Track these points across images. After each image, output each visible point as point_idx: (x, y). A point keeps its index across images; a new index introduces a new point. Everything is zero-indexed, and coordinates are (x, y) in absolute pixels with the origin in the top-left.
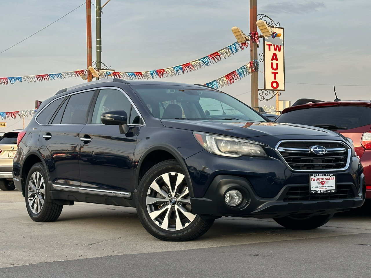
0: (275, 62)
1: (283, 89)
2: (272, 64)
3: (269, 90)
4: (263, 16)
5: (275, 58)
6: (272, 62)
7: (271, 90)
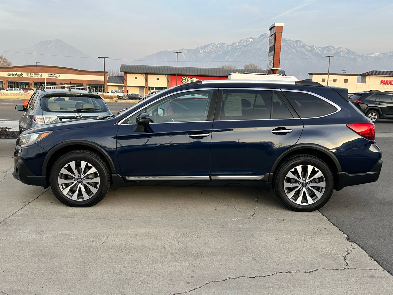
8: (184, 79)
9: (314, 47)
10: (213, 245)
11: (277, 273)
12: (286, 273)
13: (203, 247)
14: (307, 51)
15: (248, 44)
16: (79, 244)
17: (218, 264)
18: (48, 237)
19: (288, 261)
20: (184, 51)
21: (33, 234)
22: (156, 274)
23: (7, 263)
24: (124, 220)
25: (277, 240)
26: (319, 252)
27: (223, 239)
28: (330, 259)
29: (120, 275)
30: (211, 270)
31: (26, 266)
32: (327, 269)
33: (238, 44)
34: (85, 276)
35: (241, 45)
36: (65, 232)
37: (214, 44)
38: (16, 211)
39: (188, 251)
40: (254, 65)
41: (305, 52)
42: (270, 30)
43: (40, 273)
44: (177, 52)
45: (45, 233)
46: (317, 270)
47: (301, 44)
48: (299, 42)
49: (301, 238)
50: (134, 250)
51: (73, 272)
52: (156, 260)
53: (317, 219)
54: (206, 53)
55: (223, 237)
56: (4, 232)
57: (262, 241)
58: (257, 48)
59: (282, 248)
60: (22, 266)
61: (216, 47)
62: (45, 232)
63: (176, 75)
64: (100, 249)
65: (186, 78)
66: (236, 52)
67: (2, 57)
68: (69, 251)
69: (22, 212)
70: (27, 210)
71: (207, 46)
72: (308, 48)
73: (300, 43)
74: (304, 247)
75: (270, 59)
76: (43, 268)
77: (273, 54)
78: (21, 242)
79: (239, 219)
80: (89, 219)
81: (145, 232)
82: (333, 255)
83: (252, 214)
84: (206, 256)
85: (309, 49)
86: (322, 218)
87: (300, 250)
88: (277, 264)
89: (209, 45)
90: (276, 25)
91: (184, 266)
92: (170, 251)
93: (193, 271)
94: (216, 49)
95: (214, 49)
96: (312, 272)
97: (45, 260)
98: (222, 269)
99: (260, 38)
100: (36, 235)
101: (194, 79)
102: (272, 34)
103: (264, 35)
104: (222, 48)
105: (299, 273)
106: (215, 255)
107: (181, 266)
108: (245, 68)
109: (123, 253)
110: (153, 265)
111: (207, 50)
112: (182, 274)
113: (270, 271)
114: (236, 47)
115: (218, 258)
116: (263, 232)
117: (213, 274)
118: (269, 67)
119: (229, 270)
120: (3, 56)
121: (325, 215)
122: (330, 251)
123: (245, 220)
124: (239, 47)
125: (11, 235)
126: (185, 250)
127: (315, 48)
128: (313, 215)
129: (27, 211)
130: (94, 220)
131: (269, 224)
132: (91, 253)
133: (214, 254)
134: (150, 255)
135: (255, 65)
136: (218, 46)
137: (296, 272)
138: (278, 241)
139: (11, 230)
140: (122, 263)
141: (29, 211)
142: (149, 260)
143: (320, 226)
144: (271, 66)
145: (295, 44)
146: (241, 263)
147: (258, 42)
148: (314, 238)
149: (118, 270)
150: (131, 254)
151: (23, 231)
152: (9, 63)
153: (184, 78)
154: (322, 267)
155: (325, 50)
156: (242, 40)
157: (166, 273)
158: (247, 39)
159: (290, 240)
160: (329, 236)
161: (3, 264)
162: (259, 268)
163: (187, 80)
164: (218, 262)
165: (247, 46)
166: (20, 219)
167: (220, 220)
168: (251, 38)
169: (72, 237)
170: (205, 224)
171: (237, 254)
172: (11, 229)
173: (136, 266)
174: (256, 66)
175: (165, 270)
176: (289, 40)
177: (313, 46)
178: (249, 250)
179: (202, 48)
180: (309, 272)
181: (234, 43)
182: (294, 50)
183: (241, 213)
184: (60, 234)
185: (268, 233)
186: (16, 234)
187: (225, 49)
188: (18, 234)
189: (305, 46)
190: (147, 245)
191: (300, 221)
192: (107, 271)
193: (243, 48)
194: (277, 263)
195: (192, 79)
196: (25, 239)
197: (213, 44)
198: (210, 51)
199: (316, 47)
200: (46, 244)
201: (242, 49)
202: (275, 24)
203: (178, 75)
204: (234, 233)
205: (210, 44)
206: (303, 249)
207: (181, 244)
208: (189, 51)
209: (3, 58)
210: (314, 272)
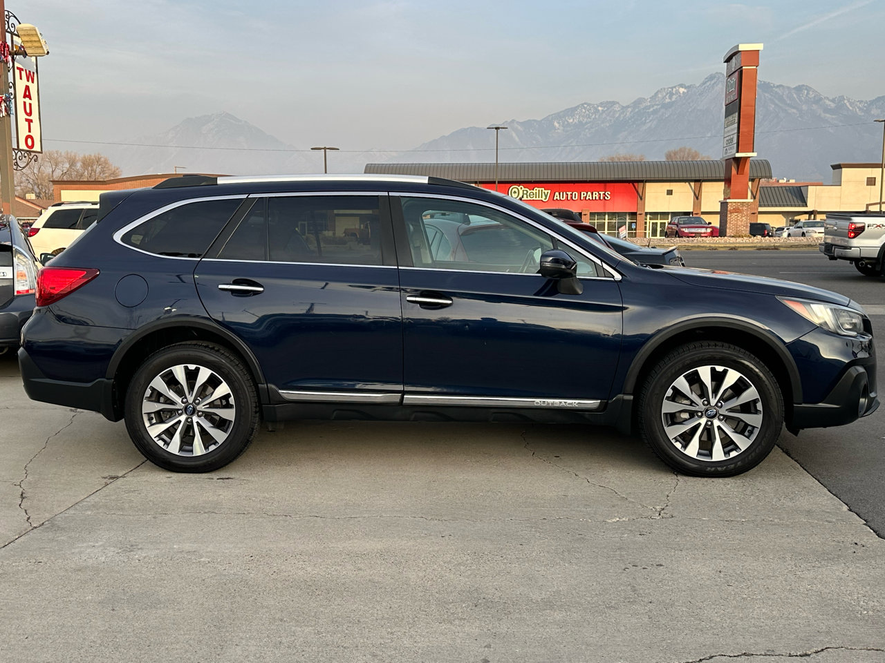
0: (27, 100)
1: (40, 150)
2: (25, 103)
3: (23, 150)
4: (11, 14)
5: (27, 94)
6: (25, 100)
7: (26, 151)
8: (515, 192)
9: (846, 101)
10: (549, 584)
11: (711, 657)
12: (738, 656)
13: (522, 588)
14: (827, 110)
15: (673, 99)
16: (215, 576)
17: (557, 631)
18: (145, 558)
19: (745, 627)
20: (516, 125)
21: (111, 551)
22: (394, 652)
23: (38, 617)
24: (334, 518)
25: (720, 572)
26: (831, 605)
27: (576, 568)
28: (862, 623)
29: (303, 653)
30: (537, 644)
31: (82, 627)
32: (851, 649)
33: (650, 102)
34: (218, 653)
35: (657, 103)
36: (187, 546)
37: (589, 105)
38: (82, 497)
39: (482, 596)
40: (690, 150)
41: (823, 115)
42: (728, 60)
43: (111, 644)
44: (497, 128)
45: (141, 549)
46: (822, 650)
47: (812, 95)
48: (806, 89)
49: (788, 569)
50: (348, 591)
51: (191, 642)
52: (398, 617)
53: (834, 520)
54: (568, 129)
55: (576, 564)
56: (46, 546)
57: (680, 576)
58: (699, 108)
59: (733, 593)
60: (72, 626)
61: (594, 113)
62: (139, 547)
63: (494, 182)
64: (265, 587)
65: (519, 188)
66: (645, 120)
67: (99, 159)
68: (189, 592)
69: (97, 500)
70: (107, 496)
71: (572, 111)
72: (830, 103)
73: (808, 93)
74: (791, 590)
75: (728, 131)
76: (121, 632)
77: (736, 119)
78: (80, 570)
79: (624, 519)
80: (250, 515)
81: (379, 548)
82: (871, 613)
83: (658, 508)
84: (527, 609)
85: (833, 105)
86: (849, 519)
87: (780, 598)
88: (714, 635)
89: (575, 108)
90: (742, 47)
91: (468, 634)
92: (437, 595)
93: (489, 646)
94: (593, 117)
95: (589, 117)
96: (809, 655)
97: (127, 612)
98: (564, 644)
99: (704, 83)
100: (118, 553)
101: (540, 189)
102: (733, 70)
103: (715, 77)
104: (610, 112)
105: (773, 658)
106: (552, 608)
107: (461, 635)
108: (667, 159)
109: (318, 599)
110: (389, 630)
111: (571, 120)
112: (460, 654)
113: (693, 651)
114: (643, 109)
115: (558, 616)
116: (684, 553)
117: (539, 655)
118: (726, 153)
119: (583, 647)
120: (102, 156)
121: (857, 510)
122: (862, 603)
123: (638, 522)
124: (651, 109)
125: (61, 552)
126: (476, 595)
127: (848, 104)
128: (823, 511)
129: (107, 498)
130: (261, 520)
131: (702, 532)
132: (241, 597)
133: (549, 604)
134: (384, 604)
135: (693, 151)
136: (600, 108)
137: (765, 655)
138: (722, 575)
139: (63, 540)
140: (314, 623)
141: (113, 498)
142: (380, 617)
143: (840, 538)
144: (731, 148)
145: (795, 96)
146: (619, 631)
147: (700, 94)
148: (820, 570)
149: (301, 639)
150: (338, 600)
151: (90, 544)
152: (114, 171)
153: (514, 188)
154: (839, 643)
155: (875, 106)
156: (658, 91)
157: (420, 651)
158: (672, 88)
159: (756, 573)
160: (863, 564)
161: (29, 620)
162: (664, 644)
163: (523, 194)
164: (556, 626)
165: (671, 105)
166: (88, 515)
167: (572, 521)
168: (681, 86)
169: (202, 560)
170: (533, 530)
171: (609, 608)
172: (62, 538)
173: (347, 631)
174: (696, 152)
175: (419, 642)
176: (781, 86)
177: (842, 98)
178: (642, 597)
179: (560, 116)
180: (801, 656)
181: (640, 101)
182: (795, 111)
183: (630, 505)
184: (175, 550)
185: (697, 556)
186: (73, 551)
187: (617, 115)
188: (77, 550)
189: (821, 99)
190: (380, 579)
191: (788, 526)
192: (274, 641)
193: (663, 110)
194: (715, 631)
195: (534, 191)
196: (90, 562)
197: (585, 106)
198: (580, 122)
199: (849, 101)
200: (138, 575)
201: (660, 113)
202: (738, 45)
203: (499, 182)
204: (605, 555)
205: (578, 106)
206: (790, 597)
207: (467, 579)
208: (528, 124)
209: (103, 159)
210: (814, 655)
